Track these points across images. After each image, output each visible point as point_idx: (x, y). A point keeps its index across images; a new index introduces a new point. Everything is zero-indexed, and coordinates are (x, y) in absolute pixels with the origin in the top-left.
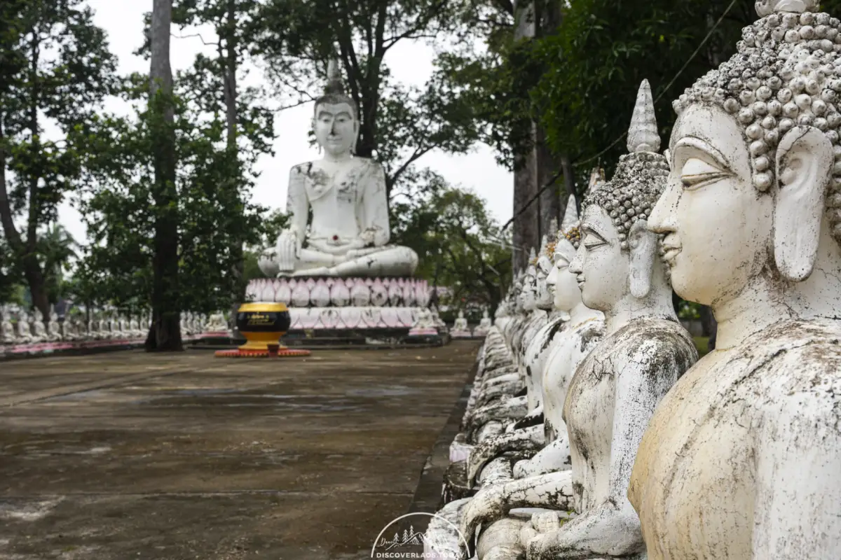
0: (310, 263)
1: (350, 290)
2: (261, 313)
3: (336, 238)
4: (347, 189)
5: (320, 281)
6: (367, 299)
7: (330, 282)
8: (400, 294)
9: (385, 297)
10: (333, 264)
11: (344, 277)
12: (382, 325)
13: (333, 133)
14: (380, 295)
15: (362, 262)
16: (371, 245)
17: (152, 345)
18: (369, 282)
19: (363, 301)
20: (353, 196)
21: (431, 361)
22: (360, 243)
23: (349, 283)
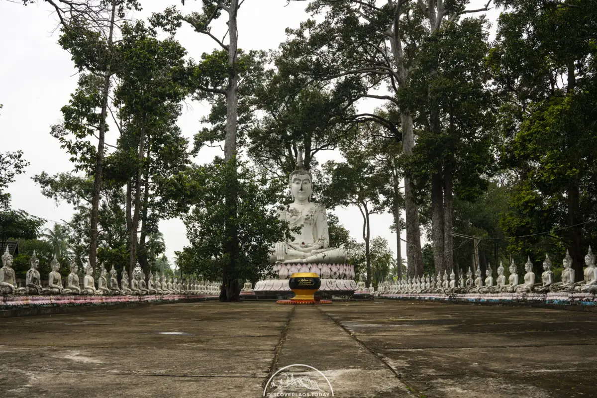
1: (320, 270)
2: (306, 278)
3: (303, 243)
4: (309, 218)
6: (329, 274)
7: (309, 265)
8: (344, 272)
9: (338, 274)
10: (304, 257)
11: (317, 262)
12: (337, 289)
13: (301, 189)
14: (335, 273)
15: (320, 256)
16: (322, 247)
18: (330, 266)
19: (327, 276)
20: (312, 222)
22: (318, 246)
23: (320, 266)
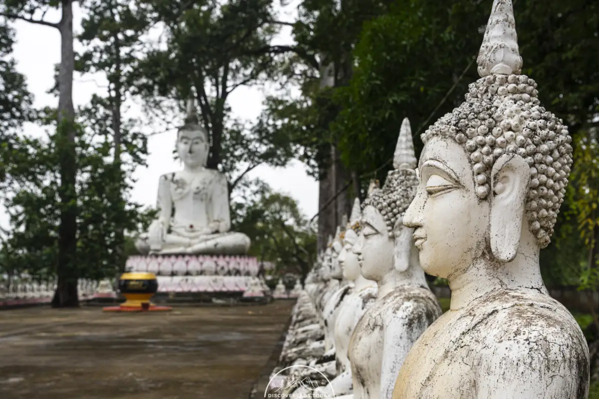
0: (173, 244)
1: (201, 264)
2: (137, 280)
3: (191, 226)
4: (200, 192)
5: (180, 258)
6: (213, 270)
7: (187, 258)
8: (237, 267)
9: (226, 269)
10: (190, 245)
11: (197, 254)
12: (224, 289)
13: (190, 152)
14: (223, 268)
15: (210, 244)
16: (217, 232)
17: (56, 303)
18: (215, 258)
19: (211, 272)
20: (204, 197)
21: (259, 315)
22: (209, 230)
23: (201, 259)
